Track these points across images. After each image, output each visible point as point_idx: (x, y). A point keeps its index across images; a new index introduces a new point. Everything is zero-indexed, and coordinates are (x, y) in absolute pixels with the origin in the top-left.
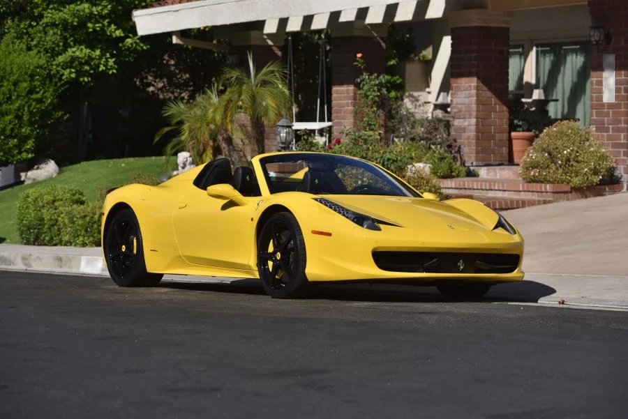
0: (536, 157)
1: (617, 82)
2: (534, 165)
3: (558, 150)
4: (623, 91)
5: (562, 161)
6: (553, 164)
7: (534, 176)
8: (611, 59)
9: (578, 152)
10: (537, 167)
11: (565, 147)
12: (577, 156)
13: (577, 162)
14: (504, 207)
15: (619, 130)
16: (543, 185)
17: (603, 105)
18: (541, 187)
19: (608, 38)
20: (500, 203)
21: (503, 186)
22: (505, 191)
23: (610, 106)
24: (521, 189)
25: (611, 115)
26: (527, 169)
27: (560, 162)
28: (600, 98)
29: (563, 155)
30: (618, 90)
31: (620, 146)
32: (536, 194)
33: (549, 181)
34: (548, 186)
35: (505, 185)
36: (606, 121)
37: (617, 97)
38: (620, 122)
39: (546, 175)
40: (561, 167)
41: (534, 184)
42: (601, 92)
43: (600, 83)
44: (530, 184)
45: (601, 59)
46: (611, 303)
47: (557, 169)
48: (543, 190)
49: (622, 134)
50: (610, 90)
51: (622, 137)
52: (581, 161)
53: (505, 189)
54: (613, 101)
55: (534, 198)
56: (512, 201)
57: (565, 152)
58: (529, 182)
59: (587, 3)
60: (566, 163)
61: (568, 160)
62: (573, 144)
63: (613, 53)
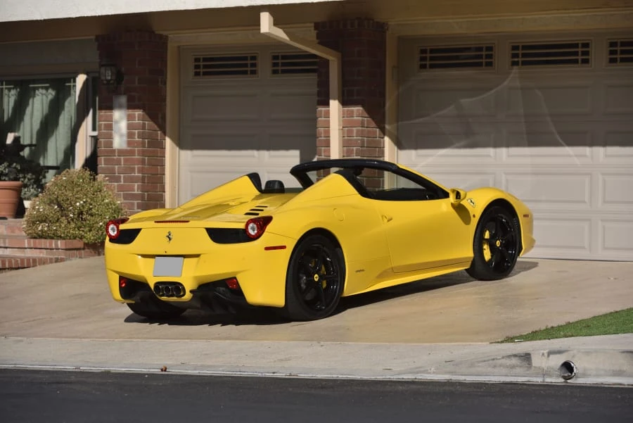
0: (44, 209)
1: (130, 127)
2: (43, 220)
3: (68, 202)
4: (136, 137)
5: (74, 214)
6: (64, 218)
7: (42, 231)
8: (123, 100)
9: (91, 205)
10: (45, 221)
11: (77, 198)
12: (91, 209)
13: (92, 215)
14: (14, 266)
15: (133, 180)
16: (54, 241)
17: (114, 151)
18: (51, 244)
19: (119, 77)
20: (10, 262)
21: (4, 243)
22: (6, 248)
23: (121, 152)
24: (26, 246)
25: (122, 163)
26: (34, 223)
27: (71, 215)
28: (110, 144)
29: (75, 208)
30: (130, 135)
31: (134, 197)
32: (45, 251)
33: (60, 237)
34: (59, 242)
35: (7, 241)
36: (116, 170)
37: (129, 143)
38: (133, 170)
39: (56, 230)
40: (72, 220)
41: (43, 240)
42: (110, 137)
43: (109, 127)
44: (37, 241)
45: (111, 101)
47: (69, 222)
48: (54, 246)
49: (136, 184)
50: (121, 136)
51: (136, 186)
52: (96, 214)
53: (7, 245)
54: (125, 146)
55: (41, 255)
56: (22, 260)
57: (78, 204)
58: (35, 238)
59: (93, 37)
60: (78, 217)
61: (81, 213)
62: (86, 195)
63: (124, 94)
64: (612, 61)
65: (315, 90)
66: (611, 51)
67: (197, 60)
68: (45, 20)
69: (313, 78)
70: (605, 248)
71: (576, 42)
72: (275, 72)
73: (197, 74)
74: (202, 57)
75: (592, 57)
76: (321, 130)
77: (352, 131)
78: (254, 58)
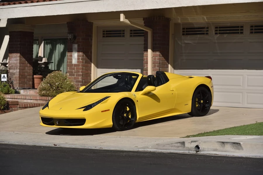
0: (45, 86)
1: (78, 56)
2: (44, 89)
3: (53, 83)
4: (80, 60)
5: (55, 88)
6: (52, 89)
7: (43, 93)
8: (76, 46)
9: (62, 84)
10: (45, 90)
11: (57, 82)
12: (62, 86)
13: (62, 88)
14: (31, 106)
15: (79, 75)
16: (47, 97)
17: (72, 65)
18: (46, 98)
19: (75, 37)
20: (30, 105)
21: (31, 98)
22: (31, 100)
23: (75, 65)
24: (38, 99)
25: (75, 69)
26: (41, 90)
27: (54, 88)
28: (71, 62)
29: (56, 85)
30: (78, 59)
31: (79, 82)
32: (44, 101)
33: (50, 96)
34: (49, 98)
35: (32, 97)
36: (73, 72)
37: (78, 62)
38: (79, 72)
39: (49, 93)
40: (55, 90)
41: (44, 97)
42: (71, 59)
43: (71, 56)
44: (42, 97)
45: (72, 46)
46: (78, 145)
47: (53, 91)
48: (47, 99)
49: (80, 77)
50: (75, 59)
51: (80, 78)
52: (63, 88)
53: (31, 99)
54: (76, 63)
55: (43, 102)
56: (35, 104)
57: (57, 84)
58: (42, 96)
59: (66, 23)
60: (57, 88)
61: (58, 87)
62: (60, 80)
64: (251, 33)
65: (143, 43)
66: (251, 29)
67: (104, 31)
68: (45, 16)
69: (143, 38)
70: (248, 103)
71: (238, 26)
72: (131, 36)
73: (104, 36)
74: (105, 30)
75: (244, 31)
76: (145, 58)
77: (156, 58)
78: (124, 31)
